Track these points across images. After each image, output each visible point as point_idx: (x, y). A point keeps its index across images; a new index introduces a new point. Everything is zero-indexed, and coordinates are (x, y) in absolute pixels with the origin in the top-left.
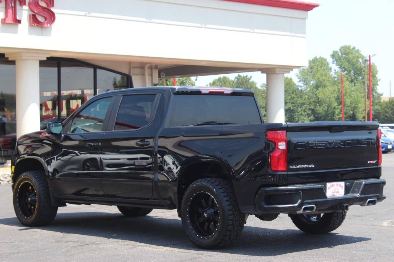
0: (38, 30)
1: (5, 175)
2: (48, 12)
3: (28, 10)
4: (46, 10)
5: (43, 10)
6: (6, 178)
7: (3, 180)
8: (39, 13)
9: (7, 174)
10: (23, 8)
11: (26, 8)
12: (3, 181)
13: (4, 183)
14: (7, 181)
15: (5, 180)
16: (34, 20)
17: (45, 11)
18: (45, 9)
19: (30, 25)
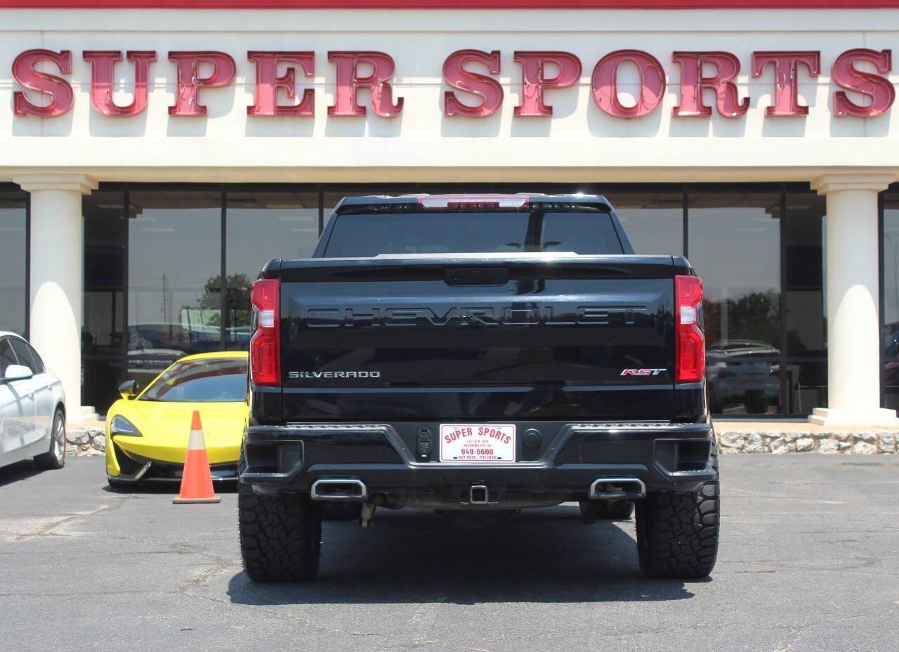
0: (854, 124)
1: (731, 434)
2: (878, 83)
3: (829, 84)
4: (875, 81)
5: (866, 81)
6: (734, 441)
7: (727, 444)
8: (857, 87)
9: (736, 434)
10: (817, 80)
11: (824, 79)
12: (728, 447)
13: (729, 451)
14: (738, 448)
15: (731, 445)
16: (842, 103)
17: (871, 81)
18: (870, 79)
19: (836, 116)
